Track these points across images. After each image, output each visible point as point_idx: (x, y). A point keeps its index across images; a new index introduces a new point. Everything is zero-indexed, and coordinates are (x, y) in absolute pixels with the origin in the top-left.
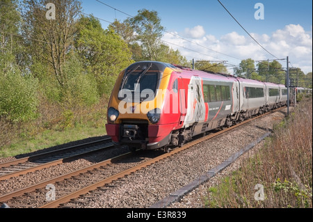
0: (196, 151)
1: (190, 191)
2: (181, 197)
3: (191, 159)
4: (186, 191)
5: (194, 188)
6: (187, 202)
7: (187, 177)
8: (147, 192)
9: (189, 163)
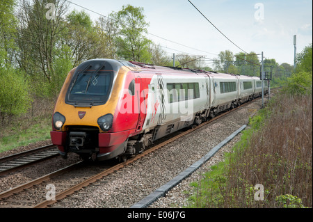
0: (178, 146)
1: (174, 186)
2: (166, 192)
3: (174, 154)
4: (170, 186)
5: (177, 184)
6: (172, 196)
7: (171, 172)
8: (135, 188)
9: (172, 158)
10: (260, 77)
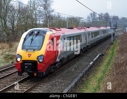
10: (111, 27)
